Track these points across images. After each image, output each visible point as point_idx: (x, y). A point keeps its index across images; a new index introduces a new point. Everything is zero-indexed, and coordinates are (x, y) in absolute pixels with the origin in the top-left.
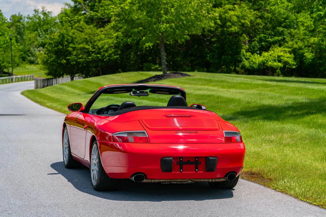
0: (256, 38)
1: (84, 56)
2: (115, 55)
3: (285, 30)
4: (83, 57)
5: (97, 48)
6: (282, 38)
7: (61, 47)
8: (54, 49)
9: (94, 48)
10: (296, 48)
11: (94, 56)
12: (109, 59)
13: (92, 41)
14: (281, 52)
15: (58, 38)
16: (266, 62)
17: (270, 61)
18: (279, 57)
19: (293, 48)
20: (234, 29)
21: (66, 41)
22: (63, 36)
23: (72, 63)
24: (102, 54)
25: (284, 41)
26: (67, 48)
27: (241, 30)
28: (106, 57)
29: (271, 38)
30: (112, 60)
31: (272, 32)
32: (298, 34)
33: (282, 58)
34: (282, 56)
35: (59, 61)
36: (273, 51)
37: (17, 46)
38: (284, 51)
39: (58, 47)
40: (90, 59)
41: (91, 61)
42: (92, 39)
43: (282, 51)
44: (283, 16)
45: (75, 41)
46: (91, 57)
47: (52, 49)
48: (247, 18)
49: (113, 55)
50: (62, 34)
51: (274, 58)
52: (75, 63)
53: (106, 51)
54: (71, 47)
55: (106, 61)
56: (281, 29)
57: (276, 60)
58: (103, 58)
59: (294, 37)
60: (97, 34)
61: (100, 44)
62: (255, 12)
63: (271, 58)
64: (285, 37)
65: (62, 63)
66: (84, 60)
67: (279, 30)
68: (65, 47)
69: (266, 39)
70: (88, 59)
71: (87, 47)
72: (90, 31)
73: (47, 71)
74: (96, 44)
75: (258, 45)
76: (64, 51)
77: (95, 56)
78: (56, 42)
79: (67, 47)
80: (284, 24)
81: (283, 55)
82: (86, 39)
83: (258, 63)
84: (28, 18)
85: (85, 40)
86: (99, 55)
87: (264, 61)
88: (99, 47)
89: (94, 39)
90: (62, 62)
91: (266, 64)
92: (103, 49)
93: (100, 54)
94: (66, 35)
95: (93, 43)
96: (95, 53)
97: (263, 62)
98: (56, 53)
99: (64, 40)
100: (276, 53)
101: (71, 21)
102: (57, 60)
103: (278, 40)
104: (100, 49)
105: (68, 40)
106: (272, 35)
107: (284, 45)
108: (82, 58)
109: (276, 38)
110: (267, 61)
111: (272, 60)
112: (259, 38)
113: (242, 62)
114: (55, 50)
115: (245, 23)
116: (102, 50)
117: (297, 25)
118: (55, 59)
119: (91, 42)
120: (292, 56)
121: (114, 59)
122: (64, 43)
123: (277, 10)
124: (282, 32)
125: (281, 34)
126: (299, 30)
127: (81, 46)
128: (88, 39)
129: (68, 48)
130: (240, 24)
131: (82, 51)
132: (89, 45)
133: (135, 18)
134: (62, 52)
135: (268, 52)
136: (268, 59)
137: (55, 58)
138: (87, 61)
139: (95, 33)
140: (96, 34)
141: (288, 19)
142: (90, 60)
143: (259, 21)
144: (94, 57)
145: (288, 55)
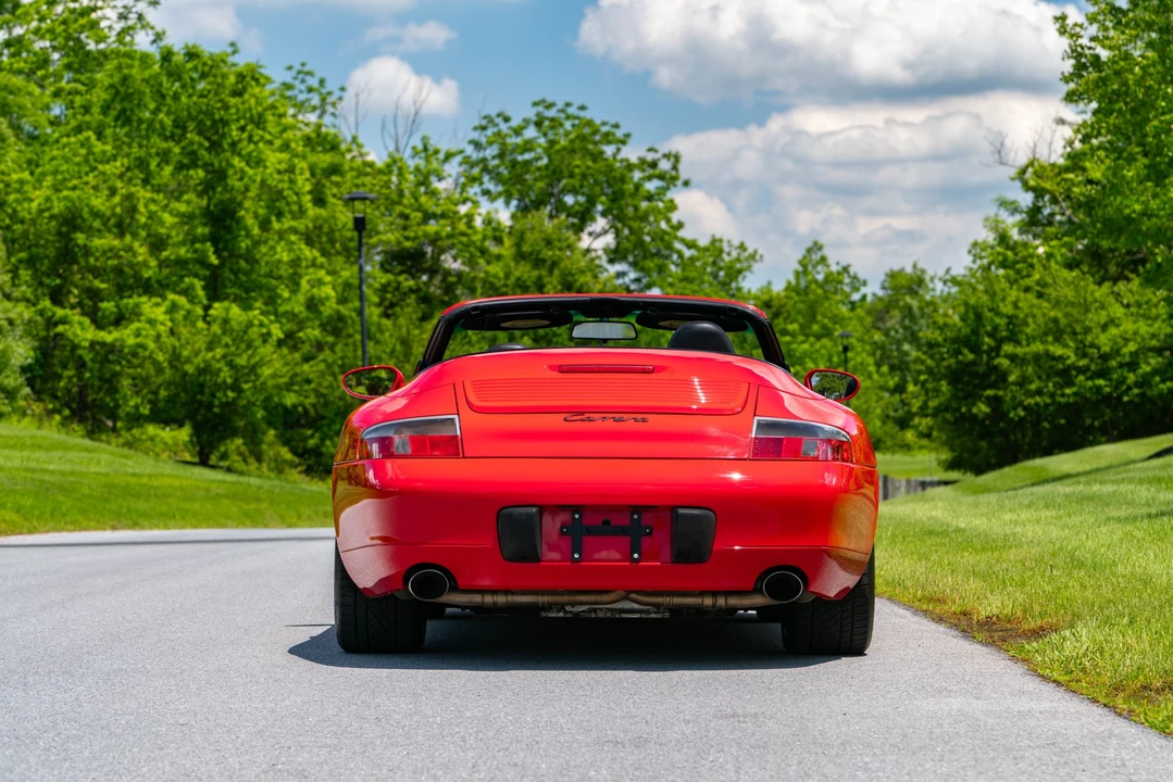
1: (1047, 386)
2: (1163, 381)
4: (1045, 390)
5: (1096, 356)
7: (971, 357)
8: (945, 363)
9: (1085, 355)
11: (1084, 387)
12: (1143, 395)
13: (1078, 329)
15: (960, 324)
21: (991, 335)
22: (979, 317)
23: (1012, 415)
24: (1115, 376)
26: (994, 358)
28: (1129, 388)
30: (1150, 400)
35: (964, 410)
37: (876, 376)
39: (960, 358)
40: (1069, 396)
41: (1076, 403)
42: (1077, 321)
45: (1021, 332)
46: (1075, 389)
47: (938, 366)
49: (1157, 379)
50: (975, 308)
52: (1022, 413)
53: (1132, 365)
54: (1006, 356)
55: (1129, 402)
58: (1119, 392)
60: (1097, 305)
61: (1104, 341)
65: (975, 416)
66: (1048, 401)
68: (985, 357)
70: (1063, 395)
71: (1058, 350)
72: (1069, 293)
73: (945, 455)
74: (1089, 338)
76: (981, 371)
77: (1090, 383)
78: (955, 340)
79: (994, 354)
82: (1055, 321)
84: (945, 282)
85: (1051, 325)
86: (1101, 382)
88: (1102, 352)
89: (1083, 322)
90: (975, 410)
92: (1119, 359)
93: (1105, 379)
94: (990, 310)
95: (1080, 337)
96: (1089, 374)
98: (955, 377)
99: (982, 331)
101: (1018, 262)
102: (955, 405)
104: (1105, 357)
105: (996, 328)
108: (1039, 392)
114: (949, 367)
116: (1113, 363)
118: (949, 400)
119: (1075, 333)
121: (1161, 395)
122: (983, 343)
127: (1037, 347)
128: (1063, 321)
129: (996, 361)
131: (1039, 367)
132: (1066, 346)
133: (1134, 211)
134: (975, 375)
137: (948, 395)
138: (1060, 403)
139: (1090, 299)
140: (1091, 303)
142: (1071, 400)
144: (1082, 390)
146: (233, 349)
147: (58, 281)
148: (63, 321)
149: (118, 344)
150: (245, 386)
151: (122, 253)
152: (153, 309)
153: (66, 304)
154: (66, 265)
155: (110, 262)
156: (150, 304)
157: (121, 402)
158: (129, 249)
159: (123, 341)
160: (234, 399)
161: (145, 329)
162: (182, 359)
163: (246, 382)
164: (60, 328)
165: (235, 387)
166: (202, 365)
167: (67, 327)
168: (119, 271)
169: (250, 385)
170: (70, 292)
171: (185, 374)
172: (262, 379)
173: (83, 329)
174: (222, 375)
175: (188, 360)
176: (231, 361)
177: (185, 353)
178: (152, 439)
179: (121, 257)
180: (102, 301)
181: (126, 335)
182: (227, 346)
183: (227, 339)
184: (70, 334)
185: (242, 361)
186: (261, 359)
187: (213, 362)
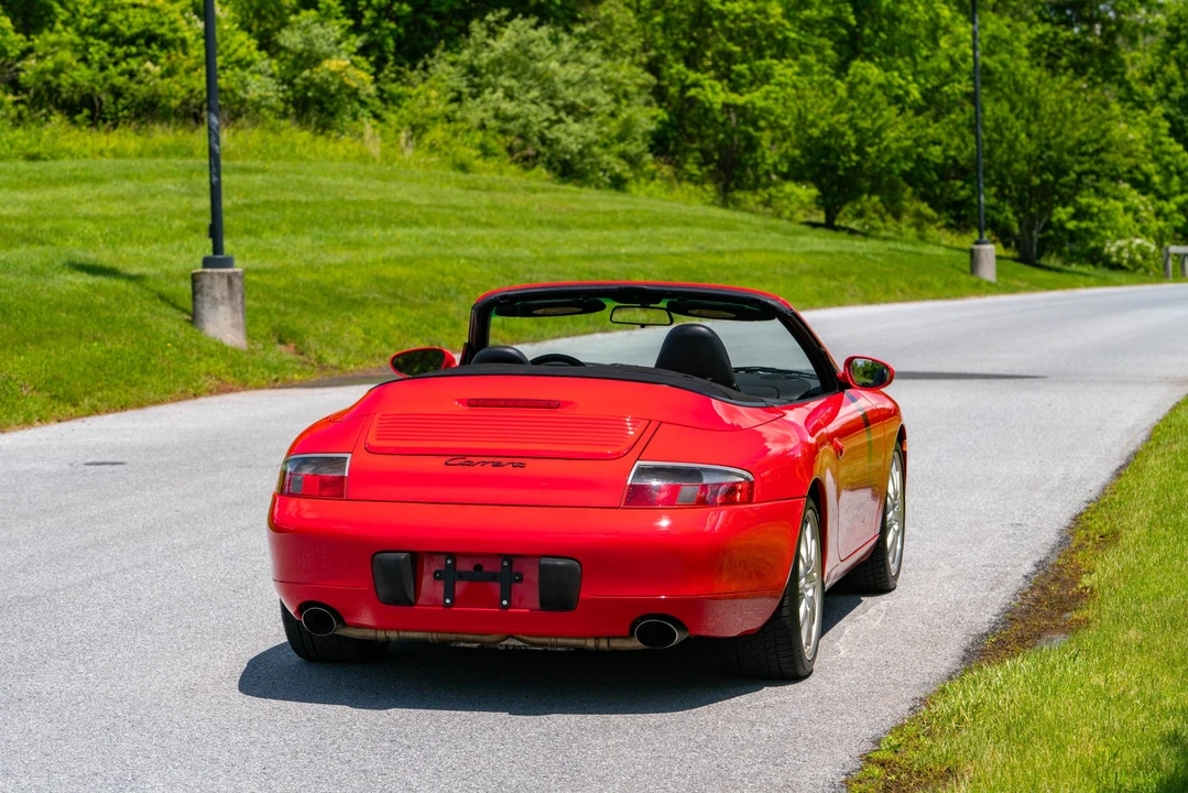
146: (858, 112)
147: (693, 44)
148: (696, 84)
149: (749, 106)
150: (869, 150)
151: (756, 16)
152: (784, 70)
153: (700, 67)
154: (700, 29)
155: (743, 25)
156: (781, 66)
157: (759, 160)
158: (761, 12)
159: (753, 104)
160: (858, 163)
161: (773, 92)
162: (808, 123)
163: (871, 145)
164: (692, 92)
165: (859, 150)
166: (827, 129)
167: (699, 90)
168: (751, 32)
169: (876, 148)
170: (703, 55)
171: (811, 138)
172: (885, 143)
173: (714, 93)
174: (847, 138)
175: (813, 124)
176: (856, 124)
177: (810, 117)
178: (788, 197)
179: (755, 19)
180: (735, 64)
181: (755, 97)
182: (853, 109)
183: (853, 103)
184: (701, 97)
185: (866, 124)
186: (885, 123)
187: (837, 126)
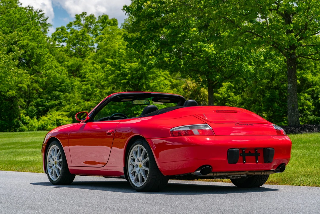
0: (32, 103)
3: (61, 94)
6: (59, 102)
10: (73, 112)
14: (59, 116)
16: (45, 126)
17: (50, 125)
18: (57, 120)
19: (70, 112)
20: (12, 93)
25: (61, 105)
27: (19, 94)
29: (48, 102)
31: (48, 96)
32: (73, 98)
33: (61, 122)
34: (60, 120)
36: (51, 115)
38: (62, 114)
43: (60, 114)
44: (58, 80)
48: (24, 82)
51: (53, 122)
56: (57, 93)
57: (54, 123)
59: (70, 101)
62: (32, 76)
63: (50, 122)
64: (62, 101)
67: (55, 94)
69: (42, 103)
75: (35, 109)
80: (60, 88)
81: (61, 118)
83: (37, 127)
87: (44, 125)
91: (46, 128)
97: (42, 126)
100: (54, 117)
103: (54, 104)
106: (49, 99)
107: (61, 109)
109: (53, 102)
110: (47, 125)
111: (51, 124)
112: (36, 102)
113: (20, 127)
115: (23, 87)
117: (72, 89)
120: (71, 119)
123: (53, 74)
124: (58, 96)
125: (57, 98)
126: (74, 93)
130: (17, 88)
135: (47, 116)
136: (48, 123)
141: (63, 83)
143: (35, 85)
145: (67, 118)
